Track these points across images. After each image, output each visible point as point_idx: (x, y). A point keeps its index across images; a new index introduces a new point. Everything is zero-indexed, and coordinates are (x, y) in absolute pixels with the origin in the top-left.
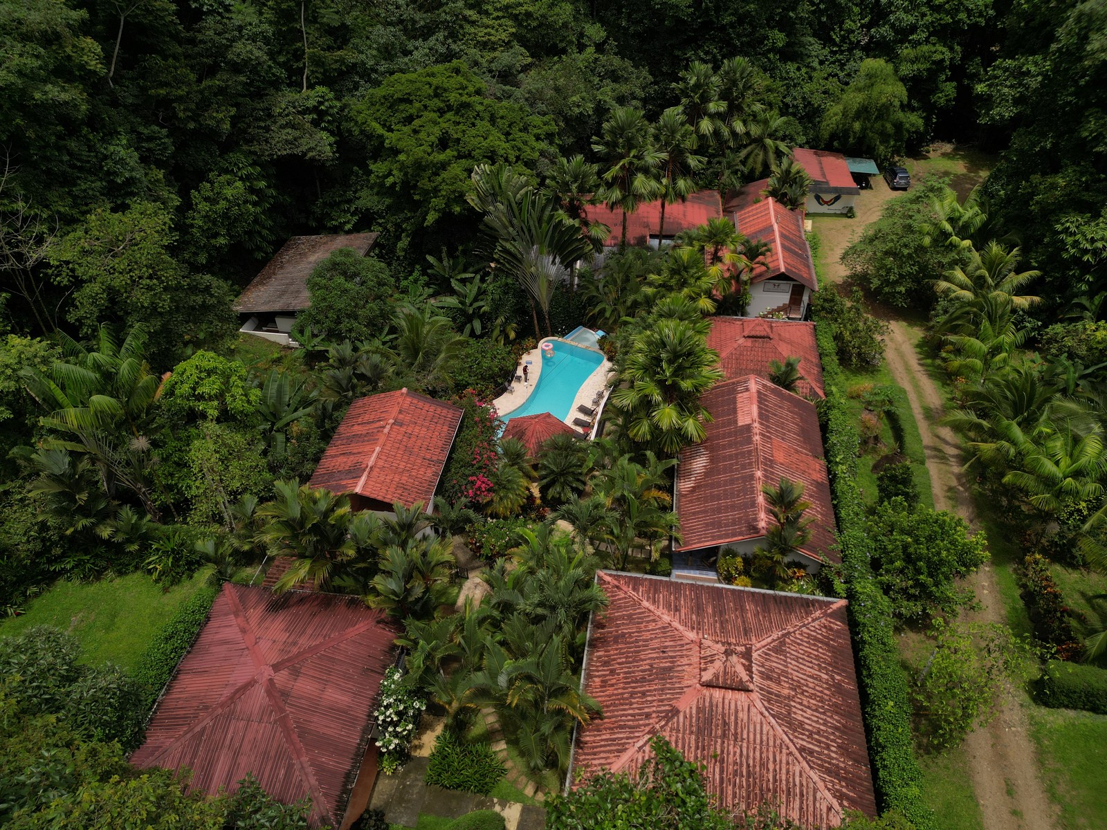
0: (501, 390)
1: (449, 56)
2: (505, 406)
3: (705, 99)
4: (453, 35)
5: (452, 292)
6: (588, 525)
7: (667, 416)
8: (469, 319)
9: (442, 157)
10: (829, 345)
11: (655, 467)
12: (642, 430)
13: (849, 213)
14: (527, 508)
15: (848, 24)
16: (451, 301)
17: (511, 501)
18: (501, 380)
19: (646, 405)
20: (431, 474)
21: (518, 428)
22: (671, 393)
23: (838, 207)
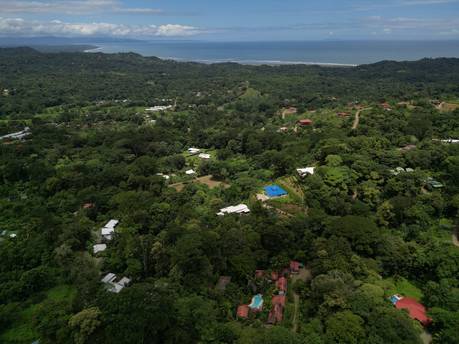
0: (250, 303)
1: (242, 252)
2: (251, 305)
3: (275, 261)
4: (242, 249)
5: (242, 286)
6: (261, 320)
7: (267, 310)
8: (244, 291)
9: (242, 270)
10: (287, 300)
11: (266, 315)
12: (265, 311)
13: (298, 274)
14: (255, 318)
15: (299, 241)
16: (242, 288)
17: (253, 317)
18: (250, 302)
19: (265, 309)
20: (247, 314)
21: (253, 309)
22: (268, 308)
23: (296, 273)
